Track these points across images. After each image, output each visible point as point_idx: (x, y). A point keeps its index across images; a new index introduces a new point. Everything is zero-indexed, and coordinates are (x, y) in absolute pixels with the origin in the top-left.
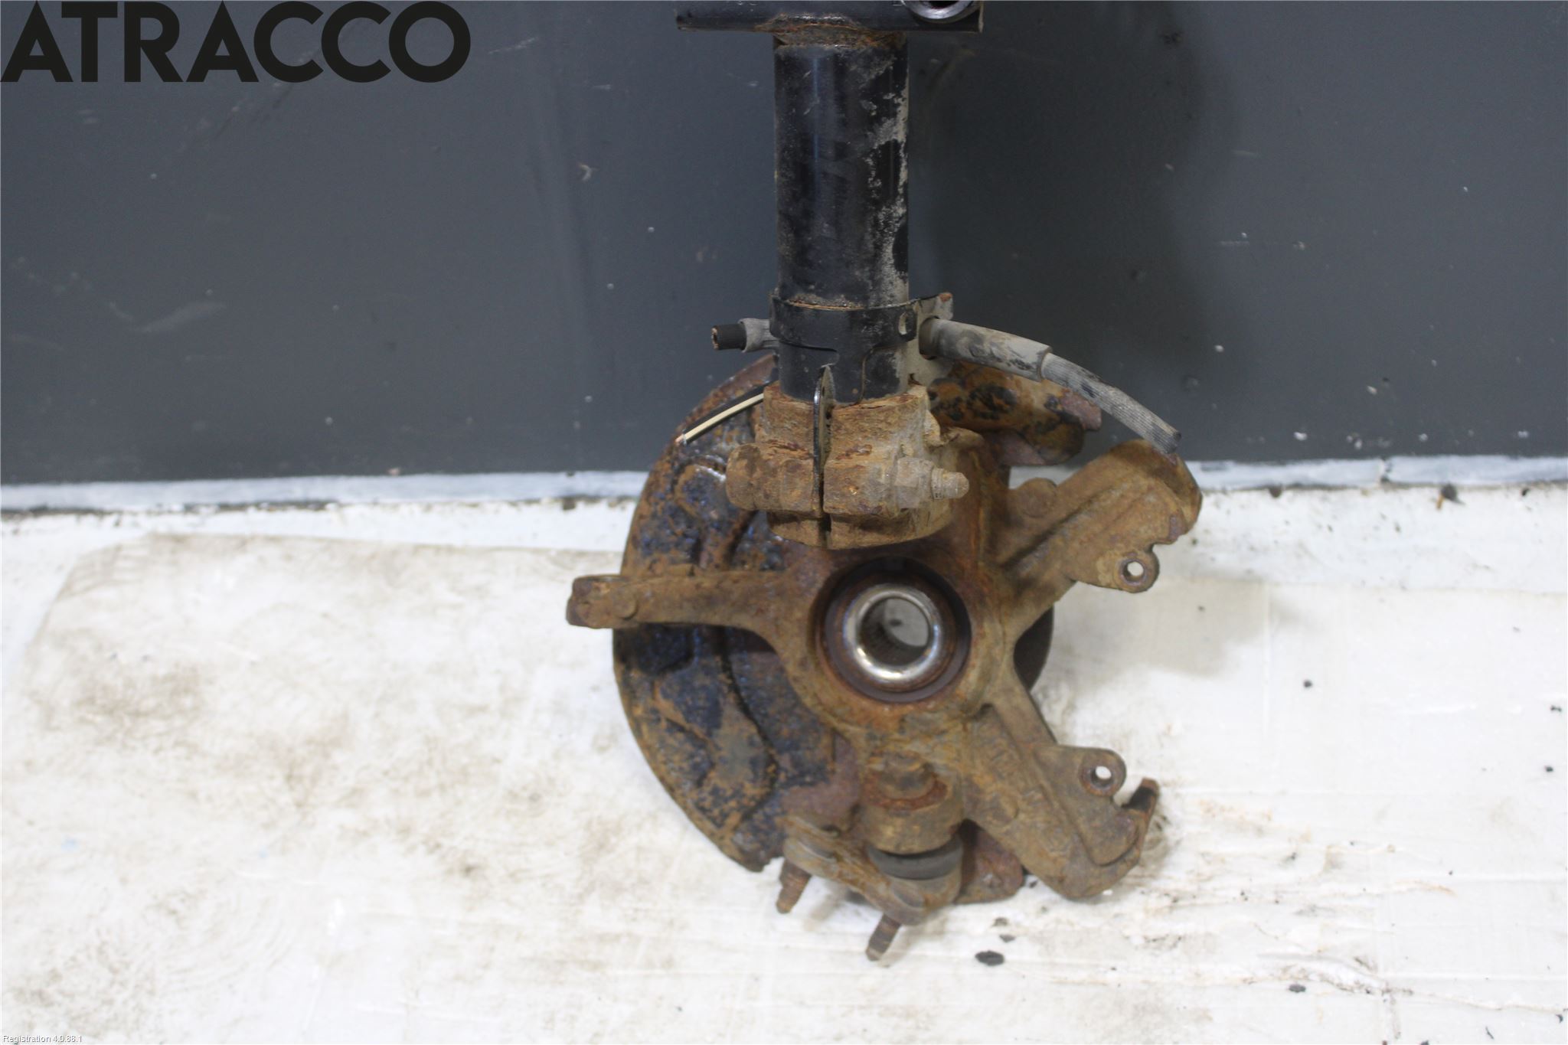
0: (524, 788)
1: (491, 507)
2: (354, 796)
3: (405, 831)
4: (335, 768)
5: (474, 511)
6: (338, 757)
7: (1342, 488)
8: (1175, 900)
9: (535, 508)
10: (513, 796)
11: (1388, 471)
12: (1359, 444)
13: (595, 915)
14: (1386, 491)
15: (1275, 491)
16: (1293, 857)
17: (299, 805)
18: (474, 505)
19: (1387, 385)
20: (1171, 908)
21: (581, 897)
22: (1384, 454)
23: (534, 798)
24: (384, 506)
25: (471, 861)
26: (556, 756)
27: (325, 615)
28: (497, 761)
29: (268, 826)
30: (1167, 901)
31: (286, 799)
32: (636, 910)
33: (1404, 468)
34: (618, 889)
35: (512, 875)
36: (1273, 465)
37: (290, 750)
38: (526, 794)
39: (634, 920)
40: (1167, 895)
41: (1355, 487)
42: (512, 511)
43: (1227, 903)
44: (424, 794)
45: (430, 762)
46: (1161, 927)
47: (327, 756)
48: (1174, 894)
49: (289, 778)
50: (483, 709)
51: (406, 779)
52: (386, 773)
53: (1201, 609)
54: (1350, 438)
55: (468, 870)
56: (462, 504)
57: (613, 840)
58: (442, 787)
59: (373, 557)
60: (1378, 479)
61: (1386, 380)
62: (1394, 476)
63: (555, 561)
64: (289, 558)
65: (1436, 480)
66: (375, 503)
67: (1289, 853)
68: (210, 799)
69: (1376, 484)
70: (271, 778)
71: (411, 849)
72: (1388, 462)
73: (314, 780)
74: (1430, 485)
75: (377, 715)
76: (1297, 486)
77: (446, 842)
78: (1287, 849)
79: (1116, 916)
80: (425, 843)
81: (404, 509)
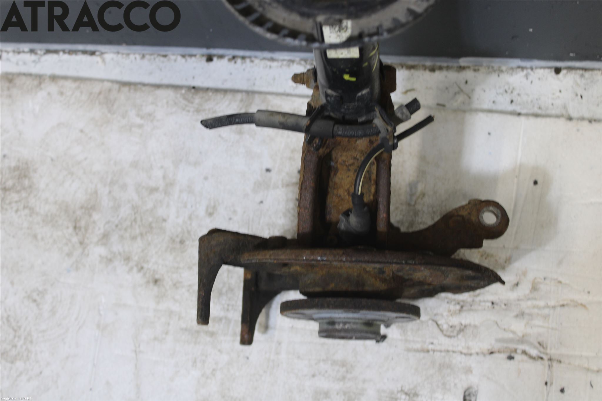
0: (177, 236)
1: (173, 57)
2: (105, 239)
3: (128, 259)
4: (94, 222)
5: (165, 59)
6: (96, 216)
8: (462, 307)
9: (193, 59)
10: (173, 240)
16: (517, 284)
17: (81, 243)
18: (165, 56)
20: (460, 311)
23: (182, 242)
25: (157, 277)
26: (190, 218)
28: (164, 220)
29: (69, 255)
30: (458, 307)
31: (75, 240)
32: (228, 305)
35: (175, 285)
37: (74, 212)
38: (178, 240)
39: (228, 310)
40: (459, 303)
42: (183, 60)
43: (485, 309)
44: (134, 238)
45: (135, 220)
46: (455, 320)
47: (90, 216)
48: (462, 303)
49: (75, 228)
50: (156, 190)
51: (126, 230)
52: (117, 226)
53: (489, 134)
55: (156, 281)
56: (159, 55)
58: (141, 234)
66: (118, 53)
67: (516, 282)
68: (42, 239)
70: (68, 228)
71: (131, 269)
73: (86, 229)
75: (110, 192)
77: (145, 266)
78: (515, 280)
80: (137, 266)
81: (132, 57)
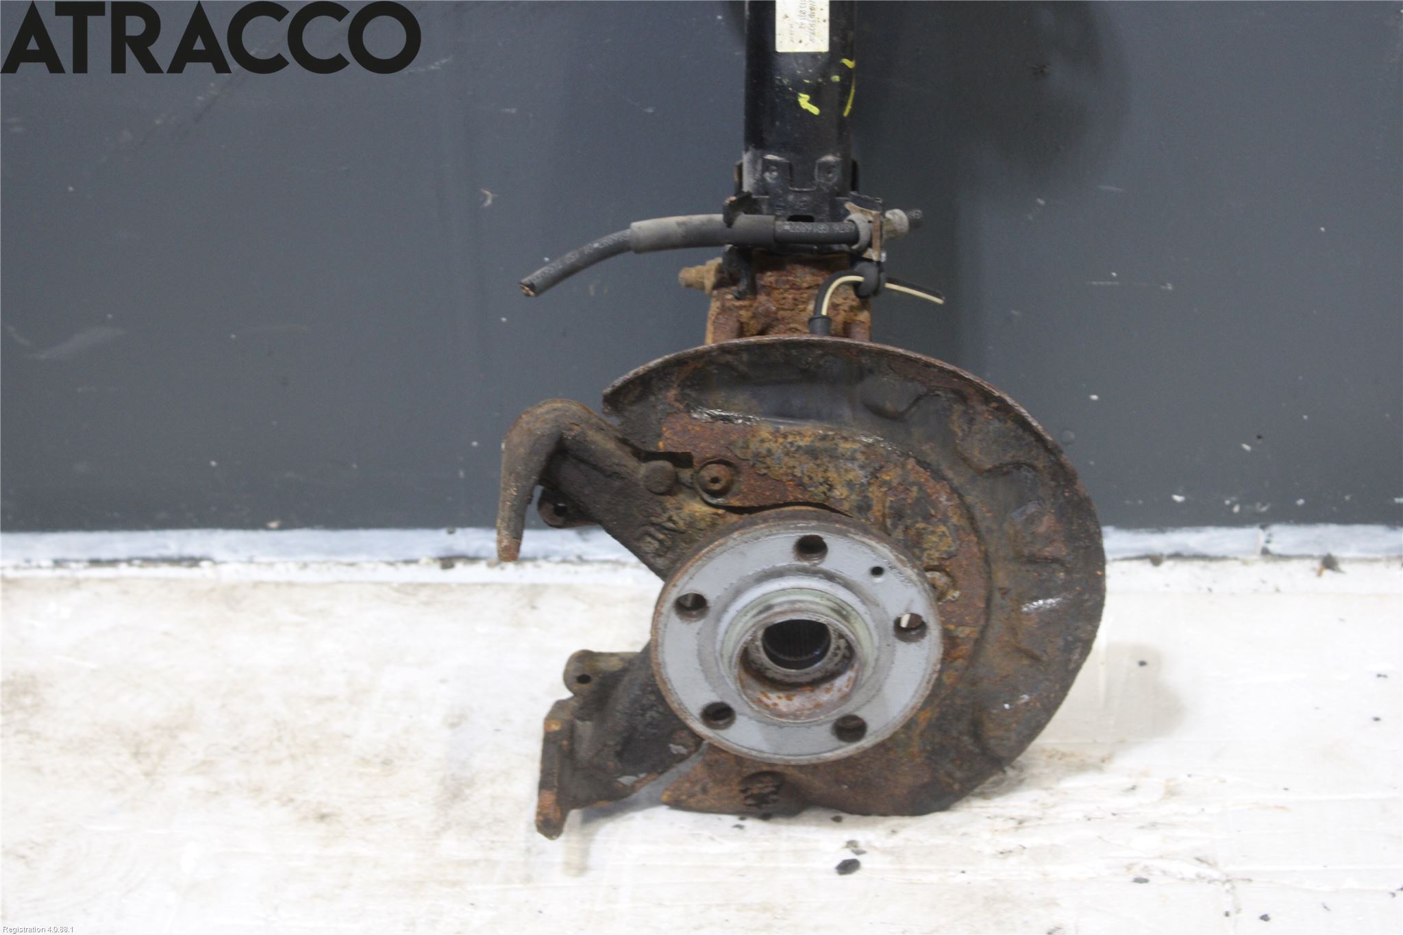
0: (376, 755)
2: (205, 766)
3: (257, 790)
4: (183, 745)
5: (351, 568)
6: (186, 737)
7: (1223, 558)
8: (1020, 823)
9: (413, 567)
10: (365, 761)
11: (1268, 542)
12: (1236, 509)
13: (451, 846)
14: (1267, 562)
15: (1156, 560)
16: (1133, 788)
17: (147, 774)
18: (352, 565)
19: (1260, 442)
20: (1017, 829)
21: (437, 834)
22: (1264, 521)
24: (259, 564)
25: (325, 810)
26: (407, 731)
27: (166, 634)
28: (348, 736)
29: (116, 790)
31: (133, 770)
32: (493, 842)
33: (1285, 537)
34: (475, 827)
35: (367, 820)
36: (1153, 532)
37: (136, 734)
38: (378, 760)
39: (491, 849)
40: (1012, 819)
41: (1236, 559)
42: (389, 568)
43: (1070, 823)
44: (277, 762)
45: (279, 739)
46: (1009, 842)
47: (174, 737)
48: (1019, 818)
49: (136, 754)
50: (331, 699)
51: (256, 752)
52: (235, 748)
54: (1227, 502)
55: (323, 817)
57: (467, 791)
58: (293, 757)
59: (212, 590)
60: (1259, 550)
61: (1259, 437)
62: (1273, 548)
63: (397, 590)
64: (125, 593)
65: (1316, 553)
67: (1130, 786)
68: (54, 772)
69: (1257, 557)
70: (118, 754)
71: (264, 803)
72: (1267, 532)
73: (162, 755)
74: (1310, 557)
75: (224, 706)
76: (1177, 556)
77: (299, 797)
78: (1128, 782)
79: (964, 834)
80: (278, 798)
81: (280, 566)
